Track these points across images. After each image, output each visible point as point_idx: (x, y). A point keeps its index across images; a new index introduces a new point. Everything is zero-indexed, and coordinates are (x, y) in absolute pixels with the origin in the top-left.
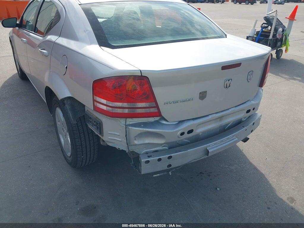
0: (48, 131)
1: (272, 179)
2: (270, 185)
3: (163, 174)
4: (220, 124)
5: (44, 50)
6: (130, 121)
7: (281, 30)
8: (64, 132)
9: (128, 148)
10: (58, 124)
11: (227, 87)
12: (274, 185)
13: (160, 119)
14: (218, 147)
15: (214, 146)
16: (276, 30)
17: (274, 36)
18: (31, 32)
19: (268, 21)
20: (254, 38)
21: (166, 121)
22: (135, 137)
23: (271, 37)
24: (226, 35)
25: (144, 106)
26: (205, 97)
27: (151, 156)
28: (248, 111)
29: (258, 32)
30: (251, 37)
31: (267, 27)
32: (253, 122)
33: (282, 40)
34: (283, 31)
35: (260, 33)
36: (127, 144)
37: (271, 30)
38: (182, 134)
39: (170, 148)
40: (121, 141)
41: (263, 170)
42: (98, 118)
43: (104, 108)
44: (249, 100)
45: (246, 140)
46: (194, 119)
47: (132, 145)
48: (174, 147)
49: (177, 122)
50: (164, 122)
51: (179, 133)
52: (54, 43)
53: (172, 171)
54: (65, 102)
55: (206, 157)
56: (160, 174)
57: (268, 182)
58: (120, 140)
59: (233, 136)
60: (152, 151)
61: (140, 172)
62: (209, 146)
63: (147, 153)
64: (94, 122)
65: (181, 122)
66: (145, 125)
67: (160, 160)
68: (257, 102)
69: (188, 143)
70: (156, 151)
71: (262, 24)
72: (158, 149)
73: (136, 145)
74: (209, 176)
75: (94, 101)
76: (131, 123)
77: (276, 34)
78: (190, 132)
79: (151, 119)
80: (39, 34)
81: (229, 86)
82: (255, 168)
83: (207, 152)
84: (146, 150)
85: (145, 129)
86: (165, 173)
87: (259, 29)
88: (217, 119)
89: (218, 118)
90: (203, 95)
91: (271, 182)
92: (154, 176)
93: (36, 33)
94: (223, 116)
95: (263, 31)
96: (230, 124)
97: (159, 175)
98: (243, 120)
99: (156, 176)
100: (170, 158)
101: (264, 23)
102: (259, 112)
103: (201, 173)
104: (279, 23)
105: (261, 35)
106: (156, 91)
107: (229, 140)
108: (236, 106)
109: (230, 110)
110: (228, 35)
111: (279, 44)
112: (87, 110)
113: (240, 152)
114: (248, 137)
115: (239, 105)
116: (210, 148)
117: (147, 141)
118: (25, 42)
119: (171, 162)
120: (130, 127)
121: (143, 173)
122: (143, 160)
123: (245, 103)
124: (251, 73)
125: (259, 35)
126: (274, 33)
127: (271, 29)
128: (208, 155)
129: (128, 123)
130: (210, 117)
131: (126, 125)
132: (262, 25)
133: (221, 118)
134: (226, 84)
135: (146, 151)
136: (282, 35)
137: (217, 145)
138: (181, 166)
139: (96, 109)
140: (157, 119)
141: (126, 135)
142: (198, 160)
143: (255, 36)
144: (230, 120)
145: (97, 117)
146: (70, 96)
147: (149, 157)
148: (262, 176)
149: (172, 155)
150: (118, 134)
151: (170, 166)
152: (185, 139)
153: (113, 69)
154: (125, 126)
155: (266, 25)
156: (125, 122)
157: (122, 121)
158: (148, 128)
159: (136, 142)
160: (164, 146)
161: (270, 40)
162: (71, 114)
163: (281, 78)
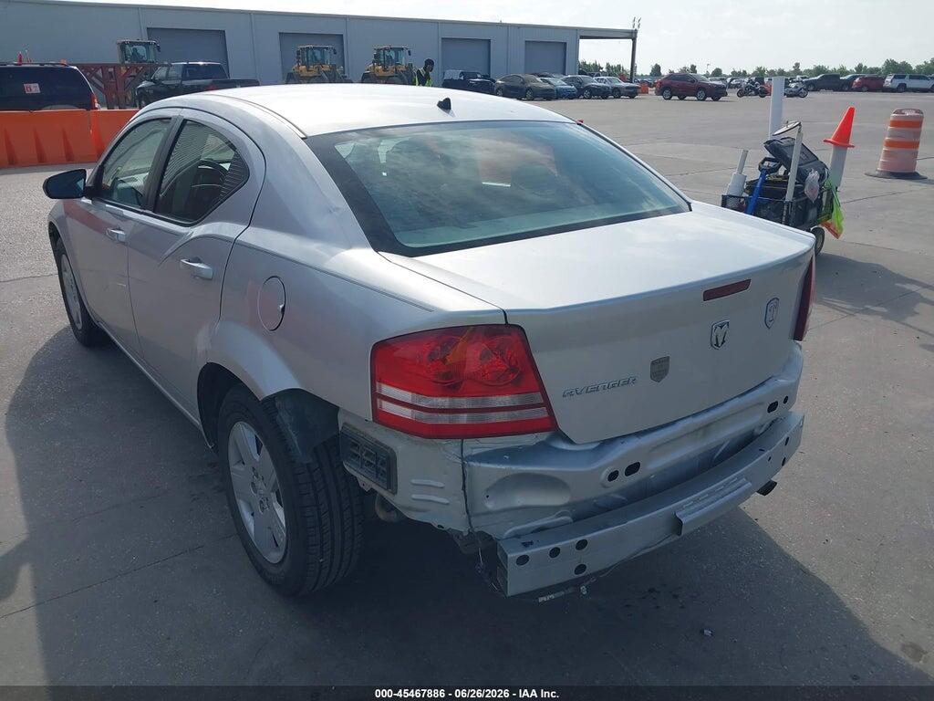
0: (193, 495)
1: (852, 596)
2: (849, 612)
3: (563, 593)
4: (705, 444)
5: (201, 262)
6: (472, 446)
7: (814, 175)
8: (255, 491)
9: (470, 523)
10: (237, 470)
11: (717, 345)
12: (860, 613)
13: (551, 439)
14: (705, 510)
15: (692, 508)
16: (802, 177)
17: (798, 192)
18: (141, 211)
19: (778, 152)
20: (742, 200)
21: (569, 441)
22: (488, 490)
23: (789, 197)
24: (689, 204)
25: (508, 405)
26: (665, 372)
27: (531, 543)
28: (773, 407)
29: (754, 182)
30: (734, 197)
31: (776, 169)
32: (786, 436)
33: (819, 201)
34: (822, 177)
35: (758, 186)
36: (467, 511)
37: (786, 176)
38: (613, 476)
39: (577, 519)
40: (447, 504)
41: (825, 573)
42: (382, 444)
43: (406, 413)
44: (773, 376)
45: (767, 488)
46: (639, 434)
47: (478, 515)
48: (588, 514)
49: (595, 445)
50: (564, 446)
51: (605, 474)
52: (235, 242)
53: (588, 583)
54: (278, 403)
55: (673, 540)
56: (557, 595)
57: (842, 604)
58: (445, 501)
59: (739, 477)
60: (530, 528)
61: (504, 591)
62: (681, 508)
63: (517, 535)
64: (366, 455)
65: (606, 444)
66: (514, 455)
67: (555, 552)
68: (793, 381)
69: (622, 504)
70: (541, 529)
71: (760, 161)
72: (546, 522)
73: (489, 513)
74: (676, 596)
75: (376, 396)
76: (475, 452)
77: (803, 188)
78: (632, 469)
79: (529, 440)
80: (172, 217)
81: (724, 341)
82: (800, 569)
83: (677, 525)
84: (514, 529)
85: (514, 467)
86: (570, 590)
87: (753, 174)
88: (696, 431)
89: (700, 429)
90: (659, 369)
91: (849, 606)
92: (541, 600)
93: (159, 212)
94: (711, 424)
95: (765, 182)
96: (724, 446)
97: (552, 596)
98: (758, 431)
99: (545, 599)
100: (582, 545)
101: (766, 159)
102: (797, 409)
103: (651, 590)
104: (809, 158)
105: (763, 192)
106: (543, 361)
107: (729, 489)
108: (742, 395)
109: (729, 405)
110: (694, 203)
111: (812, 213)
112: (345, 423)
113: (751, 525)
114: (773, 479)
115: (750, 391)
116: (684, 512)
117: (521, 499)
118: (123, 240)
119: (585, 557)
120: (471, 463)
121: (511, 591)
122: (513, 556)
123: (763, 384)
124: (773, 303)
125: (756, 192)
126: (796, 183)
127: (786, 173)
128: (679, 534)
129: (466, 453)
130: (681, 425)
131: (462, 458)
132: (763, 163)
133: (706, 428)
134: (714, 337)
135: (514, 531)
136: (821, 189)
137: (701, 504)
138: (610, 568)
139: (381, 418)
140: (543, 436)
141: (464, 487)
142: (653, 548)
143: (745, 195)
144: (726, 434)
145: (377, 442)
146: (296, 385)
147: (526, 545)
148: (823, 589)
149: (586, 537)
150: (440, 484)
151: (581, 568)
152: (615, 492)
153: (431, 311)
154: (459, 461)
155: (772, 164)
156: (460, 448)
157: (452, 447)
158: (523, 463)
159: (490, 505)
160: (562, 514)
161: (788, 203)
162: (295, 438)
163: (831, 310)
